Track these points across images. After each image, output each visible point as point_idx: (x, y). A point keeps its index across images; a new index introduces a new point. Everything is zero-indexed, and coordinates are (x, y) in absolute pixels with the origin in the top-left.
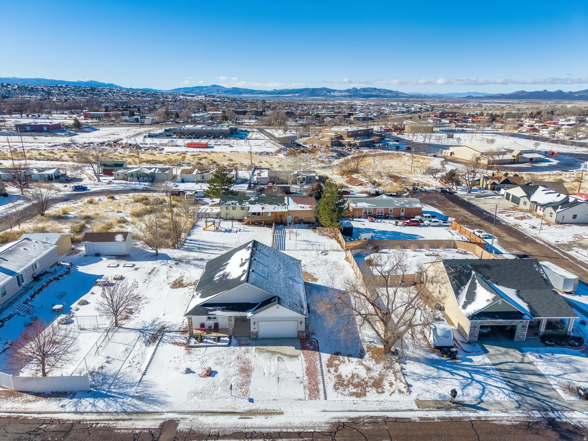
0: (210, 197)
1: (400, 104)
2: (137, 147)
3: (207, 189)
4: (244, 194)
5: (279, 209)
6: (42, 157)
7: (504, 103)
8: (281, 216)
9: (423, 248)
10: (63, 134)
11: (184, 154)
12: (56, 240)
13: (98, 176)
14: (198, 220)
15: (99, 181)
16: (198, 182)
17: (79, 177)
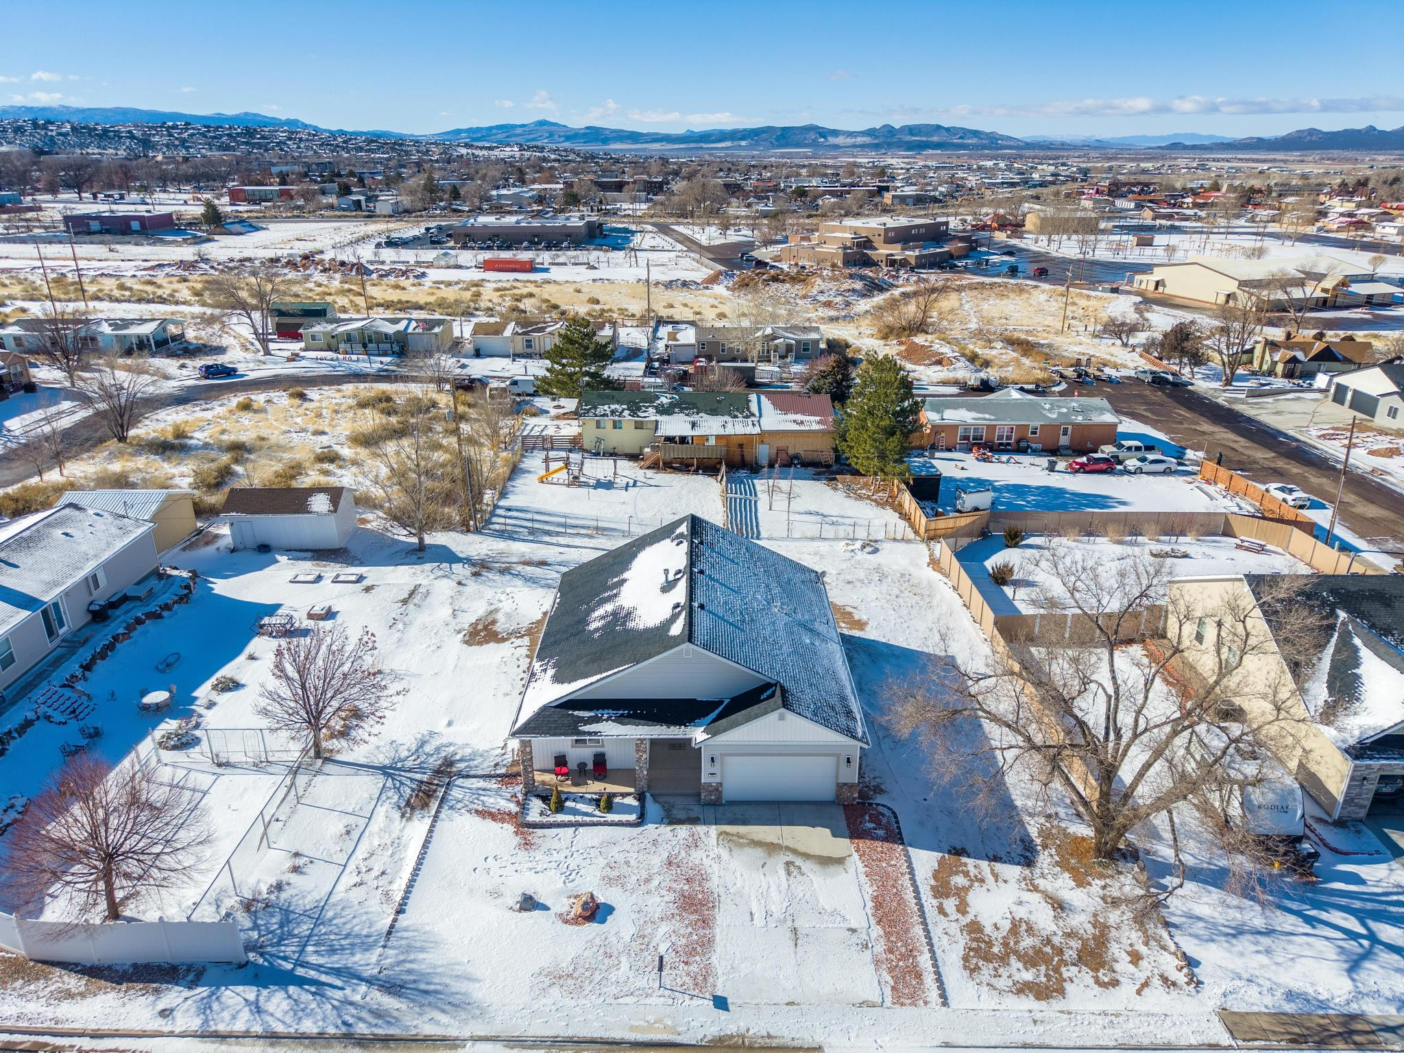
0: (552, 394)
1: (1002, 165)
2: (361, 269)
3: (542, 373)
4: (636, 387)
5: (737, 427)
6: (127, 293)
7: (1264, 161)
8: (741, 446)
9: (1141, 535)
10: (179, 239)
11: (476, 285)
12: (154, 508)
13: (264, 340)
14: (523, 456)
15: (267, 352)
16: (516, 356)
17: (216, 342)
